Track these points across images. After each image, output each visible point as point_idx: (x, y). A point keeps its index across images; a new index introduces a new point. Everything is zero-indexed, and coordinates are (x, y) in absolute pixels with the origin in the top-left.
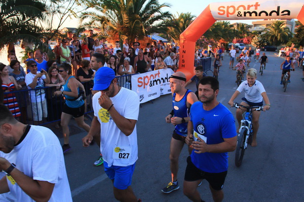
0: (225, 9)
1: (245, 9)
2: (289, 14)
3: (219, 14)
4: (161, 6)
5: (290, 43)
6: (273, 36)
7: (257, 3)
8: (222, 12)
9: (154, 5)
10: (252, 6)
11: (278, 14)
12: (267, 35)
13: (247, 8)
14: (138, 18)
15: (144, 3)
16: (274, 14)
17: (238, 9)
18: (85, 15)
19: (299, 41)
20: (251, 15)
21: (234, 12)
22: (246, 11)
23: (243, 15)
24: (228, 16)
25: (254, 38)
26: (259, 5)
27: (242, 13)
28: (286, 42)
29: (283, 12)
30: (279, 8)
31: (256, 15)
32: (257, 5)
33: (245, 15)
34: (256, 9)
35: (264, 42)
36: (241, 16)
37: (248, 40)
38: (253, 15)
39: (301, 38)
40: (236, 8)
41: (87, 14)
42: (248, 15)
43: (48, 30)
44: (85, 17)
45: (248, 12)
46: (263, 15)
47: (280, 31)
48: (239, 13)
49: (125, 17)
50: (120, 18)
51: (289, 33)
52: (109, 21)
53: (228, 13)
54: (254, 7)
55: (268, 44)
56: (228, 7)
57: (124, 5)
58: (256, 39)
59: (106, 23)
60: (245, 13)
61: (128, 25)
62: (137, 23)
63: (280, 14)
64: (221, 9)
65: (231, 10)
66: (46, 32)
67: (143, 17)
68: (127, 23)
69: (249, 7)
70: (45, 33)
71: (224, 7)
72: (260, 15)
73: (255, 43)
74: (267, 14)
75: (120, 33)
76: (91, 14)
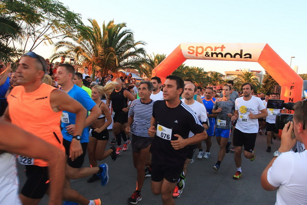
0: (195, 49)
1: (212, 50)
2: (250, 57)
3: (189, 53)
4: (137, 44)
7: (223, 46)
8: (191, 52)
9: (129, 41)
10: (219, 48)
11: (241, 57)
13: (214, 50)
14: (112, 51)
15: (120, 39)
16: (238, 56)
17: (206, 50)
18: (61, 44)
20: (217, 56)
21: (203, 52)
22: (213, 52)
23: (210, 56)
24: (197, 56)
26: (225, 48)
27: (210, 54)
29: (245, 55)
30: (241, 51)
31: (222, 56)
32: (223, 47)
33: (212, 56)
34: (222, 50)
36: (209, 56)
38: (220, 56)
40: (204, 49)
41: (63, 43)
42: (214, 55)
43: (21, 51)
44: (61, 46)
45: (215, 53)
46: (228, 56)
48: (207, 53)
49: (100, 49)
50: (96, 51)
52: (84, 51)
53: (197, 53)
54: (220, 49)
56: (197, 48)
57: (101, 37)
59: (80, 52)
60: (212, 54)
61: (103, 57)
62: (112, 55)
63: (243, 57)
64: (191, 48)
65: (200, 50)
66: (18, 53)
67: (118, 51)
68: (102, 55)
69: (216, 48)
70: (16, 53)
71: (193, 47)
72: (225, 57)
74: (231, 57)
75: (94, 63)
76: (67, 43)
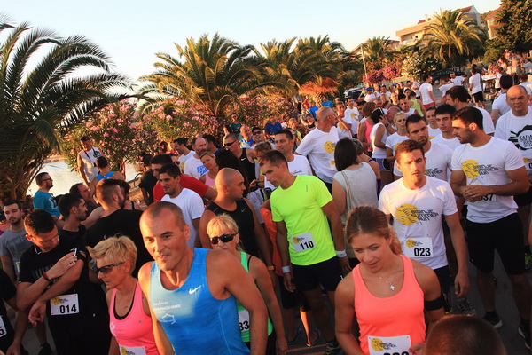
5: (491, 52)
6: (445, 47)
12: (432, 49)
19: (512, 40)
25: (405, 62)
28: (480, 52)
35: (428, 65)
37: (394, 70)
39: (515, 33)
47: (458, 32)
51: (480, 32)
55: (439, 67)
58: (410, 62)
73: (411, 72)
